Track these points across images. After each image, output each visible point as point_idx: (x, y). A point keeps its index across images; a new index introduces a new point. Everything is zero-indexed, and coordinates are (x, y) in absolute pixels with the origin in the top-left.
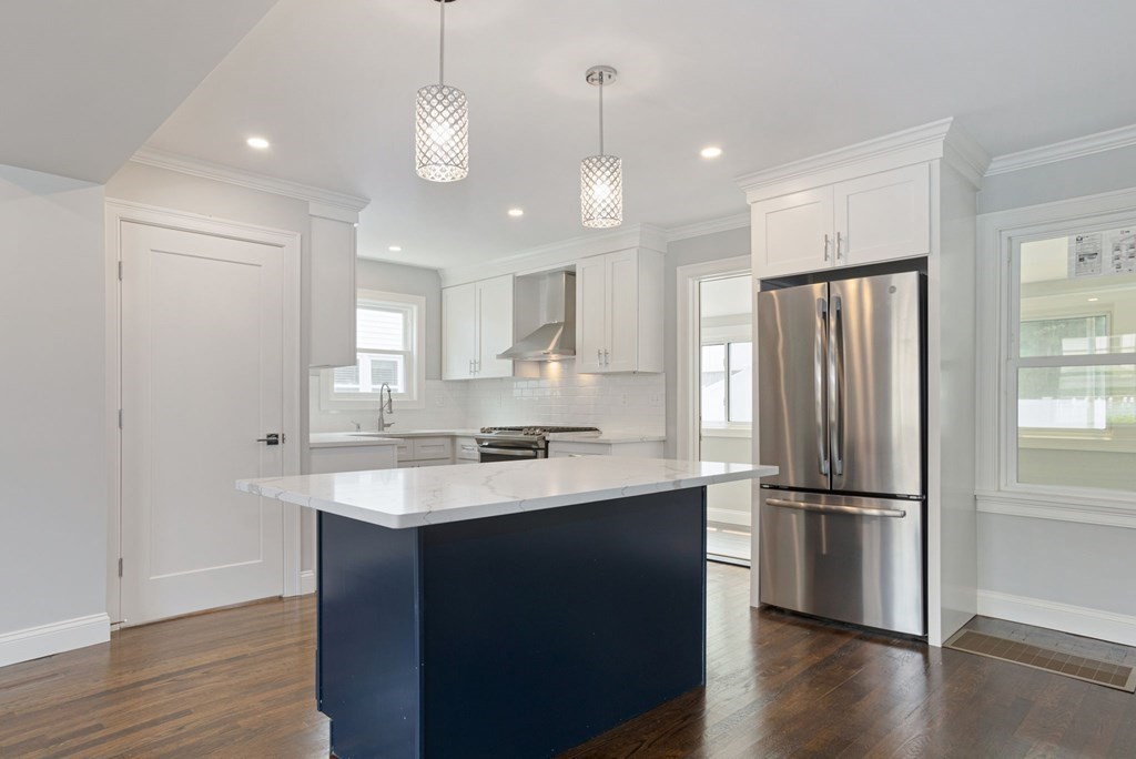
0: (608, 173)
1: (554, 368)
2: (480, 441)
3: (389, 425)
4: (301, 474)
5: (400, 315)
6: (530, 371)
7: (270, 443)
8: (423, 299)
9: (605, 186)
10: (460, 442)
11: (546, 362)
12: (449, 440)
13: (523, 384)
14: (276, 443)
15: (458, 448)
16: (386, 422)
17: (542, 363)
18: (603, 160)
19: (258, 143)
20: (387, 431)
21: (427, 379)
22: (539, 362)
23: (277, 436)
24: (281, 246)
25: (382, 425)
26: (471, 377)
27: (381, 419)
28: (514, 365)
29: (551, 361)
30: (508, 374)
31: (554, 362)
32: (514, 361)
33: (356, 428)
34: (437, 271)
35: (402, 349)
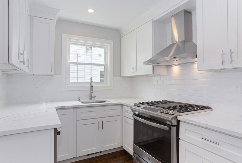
1: (176, 69)
2: (133, 111)
3: (95, 97)
5: (103, 49)
6: (163, 71)
8: (112, 42)
10: (125, 108)
11: (171, 66)
12: (120, 106)
13: (158, 78)
15: (124, 111)
17: (169, 66)
20: (94, 100)
21: (114, 76)
22: (167, 66)
25: (91, 97)
26: (133, 75)
27: (91, 95)
28: (153, 68)
29: (174, 65)
30: (151, 72)
31: (176, 65)
32: (153, 65)
33: (79, 99)
34: (118, 30)
35: (103, 63)
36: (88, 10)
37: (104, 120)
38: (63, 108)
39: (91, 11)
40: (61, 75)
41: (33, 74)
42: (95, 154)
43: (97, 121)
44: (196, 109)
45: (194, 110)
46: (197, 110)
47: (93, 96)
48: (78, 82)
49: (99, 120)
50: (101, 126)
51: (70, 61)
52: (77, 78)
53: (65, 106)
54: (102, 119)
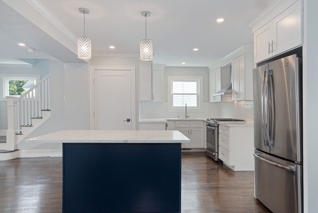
0: (148, 45)
3: (189, 117)
4: (136, 130)
5: (196, 82)
7: (127, 121)
8: (202, 77)
9: (147, 49)
12: (203, 122)
14: (129, 121)
16: (187, 116)
18: (147, 41)
19: (112, 47)
20: (188, 119)
23: (129, 119)
24: (131, 70)
26: (214, 102)
27: (186, 115)
30: (220, 100)
34: (207, 68)
35: (196, 93)
40: (167, 102)
49: (189, 129)
50: (190, 133)
51: (173, 93)
54: (191, 129)
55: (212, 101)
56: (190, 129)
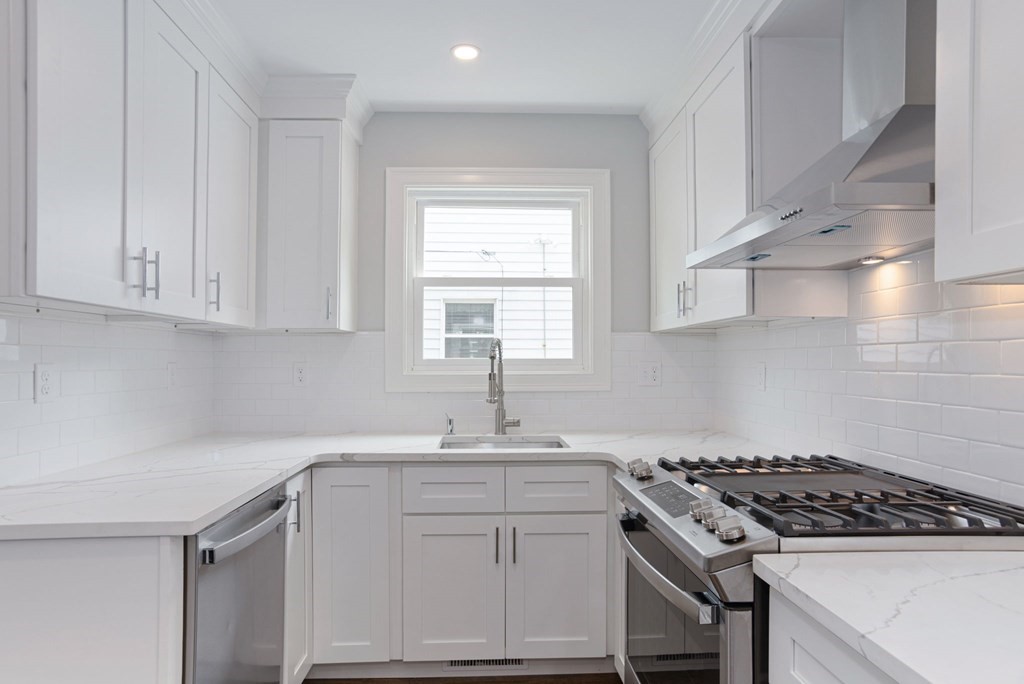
5: (569, 213)
6: (820, 299)
8: (605, 176)
12: (603, 470)
17: (853, 270)
20: (513, 434)
21: (613, 331)
25: (504, 423)
27: (501, 413)
28: (752, 282)
29: (878, 258)
30: (738, 308)
31: (887, 260)
32: (753, 269)
33: (450, 428)
34: (637, 116)
35: (570, 275)
36: (453, 48)
37: (524, 524)
38: (348, 462)
39: (466, 53)
40: (384, 330)
41: (287, 327)
42: (498, 667)
43: (488, 525)
44: (970, 524)
45: (942, 528)
46: (977, 530)
47: (509, 418)
48: (548, 357)
49: (499, 521)
50: (506, 549)
51: (426, 275)
52: (542, 342)
53: (354, 455)
54: (513, 521)
55: (668, 318)
56: (506, 524)
